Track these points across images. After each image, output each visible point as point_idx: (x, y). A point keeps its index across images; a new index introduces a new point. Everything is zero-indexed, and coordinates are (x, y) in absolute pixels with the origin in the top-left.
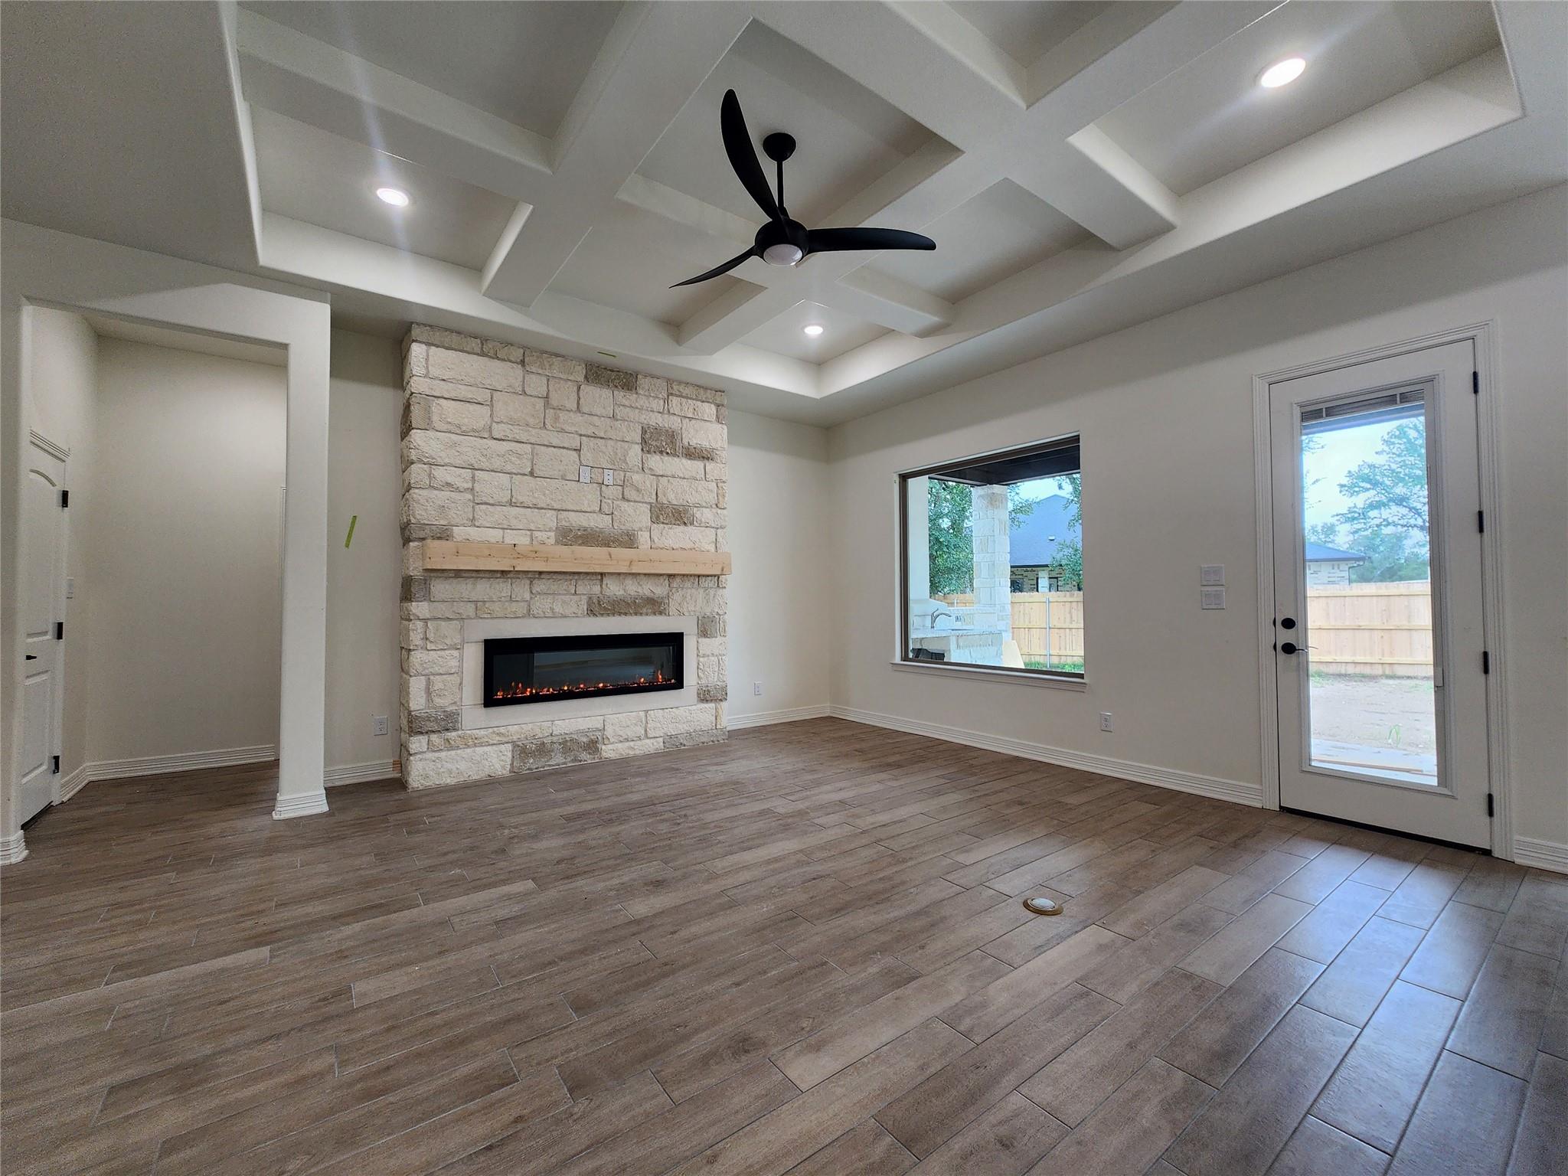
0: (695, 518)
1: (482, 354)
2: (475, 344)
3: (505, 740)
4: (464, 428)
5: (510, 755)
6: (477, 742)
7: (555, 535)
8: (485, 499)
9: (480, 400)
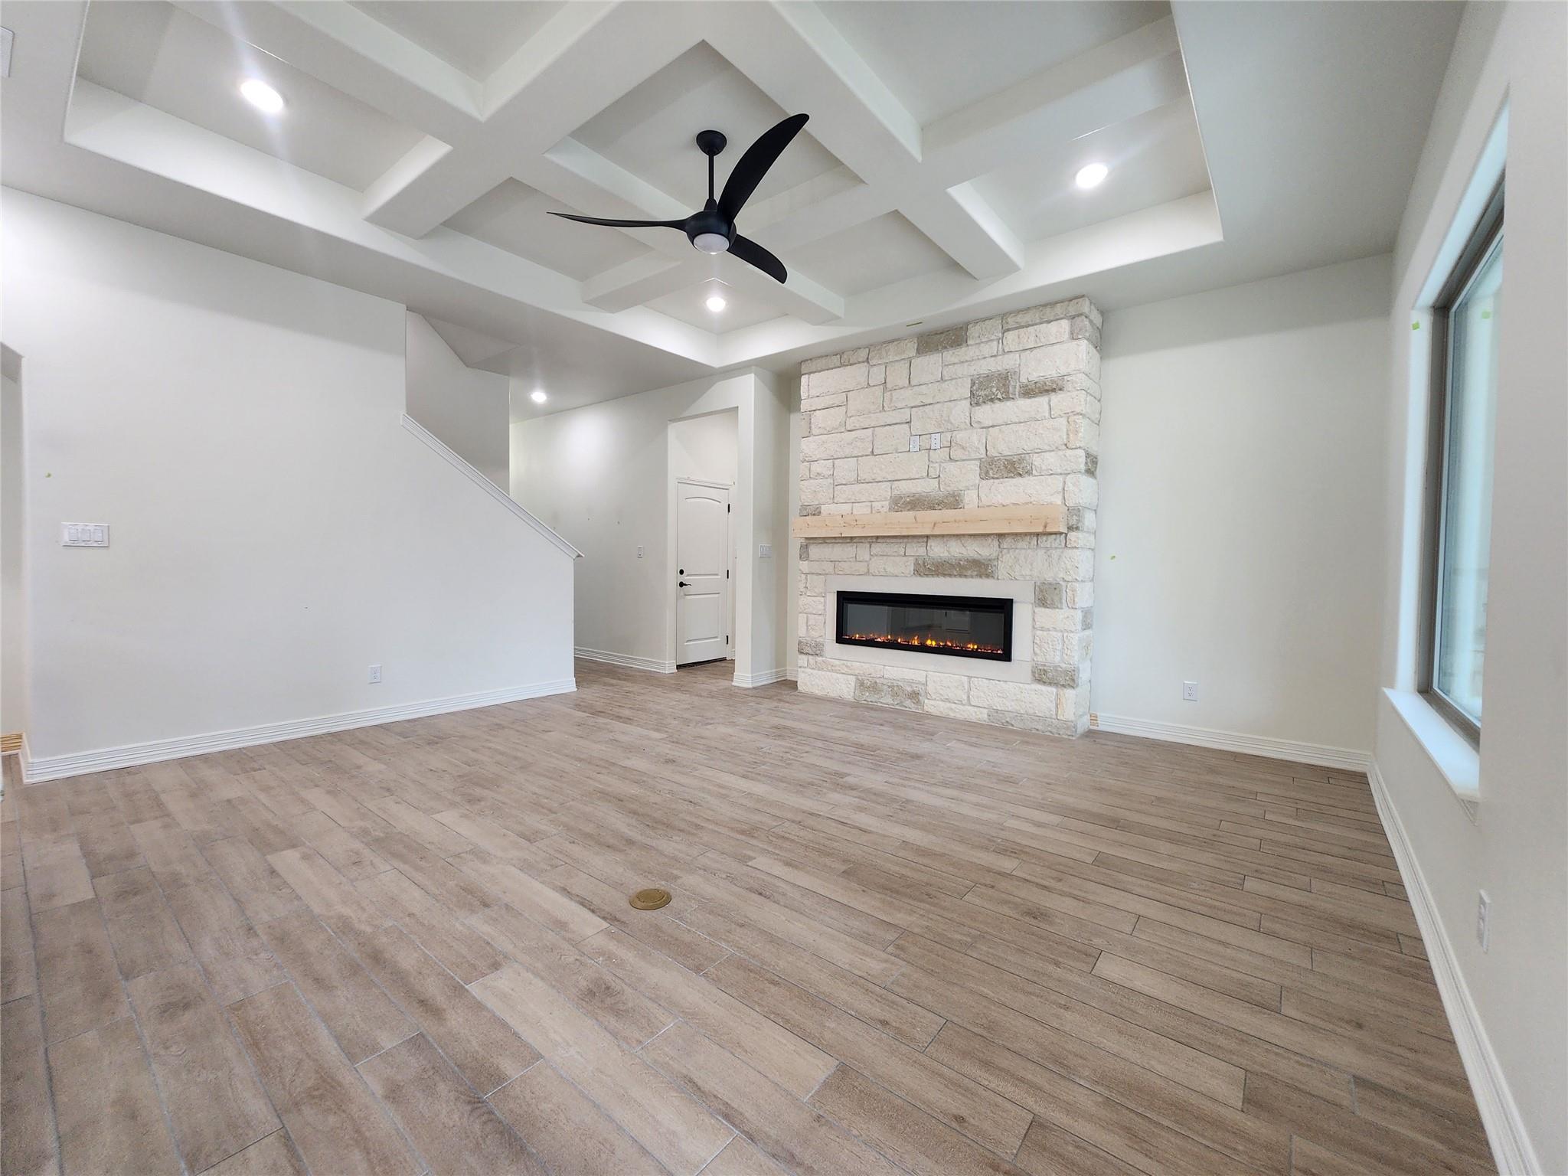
0: (1033, 467)
1: (842, 365)
2: (836, 360)
3: (850, 672)
4: (828, 429)
5: (853, 684)
6: (833, 669)
7: (890, 504)
8: (840, 482)
9: (838, 403)
